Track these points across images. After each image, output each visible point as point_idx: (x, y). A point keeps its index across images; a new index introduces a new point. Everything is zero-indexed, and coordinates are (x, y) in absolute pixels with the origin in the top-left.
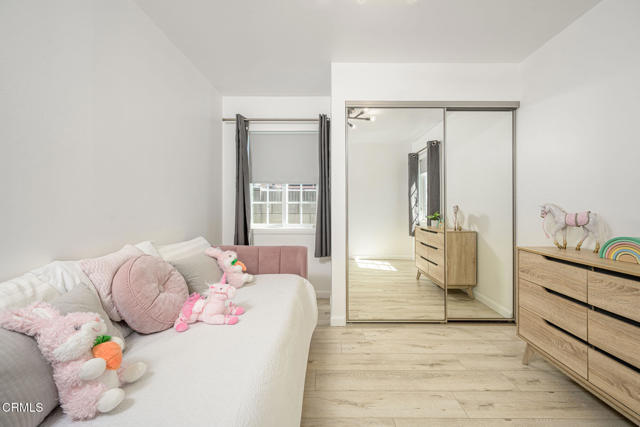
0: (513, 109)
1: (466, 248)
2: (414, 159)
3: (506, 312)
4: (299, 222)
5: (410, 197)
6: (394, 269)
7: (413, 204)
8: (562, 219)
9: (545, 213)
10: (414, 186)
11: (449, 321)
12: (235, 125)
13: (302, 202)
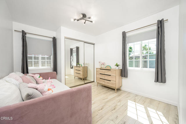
0: (94, 44)
1: (85, 70)
2: (71, 50)
3: (93, 80)
4: (45, 66)
5: (71, 59)
6: (68, 77)
7: (71, 61)
8: (101, 63)
9: (99, 62)
10: (72, 57)
11: (85, 84)
12: (22, 34)
13: (46, 60)
